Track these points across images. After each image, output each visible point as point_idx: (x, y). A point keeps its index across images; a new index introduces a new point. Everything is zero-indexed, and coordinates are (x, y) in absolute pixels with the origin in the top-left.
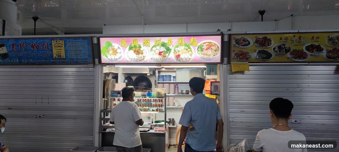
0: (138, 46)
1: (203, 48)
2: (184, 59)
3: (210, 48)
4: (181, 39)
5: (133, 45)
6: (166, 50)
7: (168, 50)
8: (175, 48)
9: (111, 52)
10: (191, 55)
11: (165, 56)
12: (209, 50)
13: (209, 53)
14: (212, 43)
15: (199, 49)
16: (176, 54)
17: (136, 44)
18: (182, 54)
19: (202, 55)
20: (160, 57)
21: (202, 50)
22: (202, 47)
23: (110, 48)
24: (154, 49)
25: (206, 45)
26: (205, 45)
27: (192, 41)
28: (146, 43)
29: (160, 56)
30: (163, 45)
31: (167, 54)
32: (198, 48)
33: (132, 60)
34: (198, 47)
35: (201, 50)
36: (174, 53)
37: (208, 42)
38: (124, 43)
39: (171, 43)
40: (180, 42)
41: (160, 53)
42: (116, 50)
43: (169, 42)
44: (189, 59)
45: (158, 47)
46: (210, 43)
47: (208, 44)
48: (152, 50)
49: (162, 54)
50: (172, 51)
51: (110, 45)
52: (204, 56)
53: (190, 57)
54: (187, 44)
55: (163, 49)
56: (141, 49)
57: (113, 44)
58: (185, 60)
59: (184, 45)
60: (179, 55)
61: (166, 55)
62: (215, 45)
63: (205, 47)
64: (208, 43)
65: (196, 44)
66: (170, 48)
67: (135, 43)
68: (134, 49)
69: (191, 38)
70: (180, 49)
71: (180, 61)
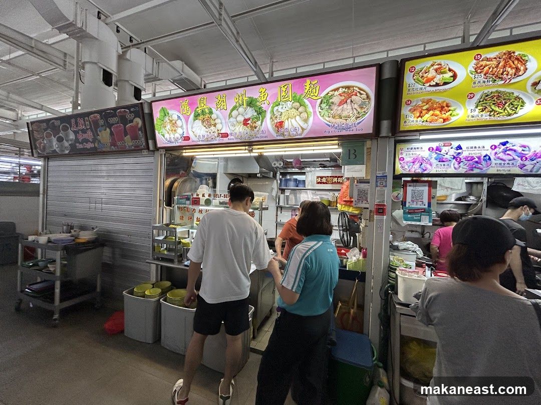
0: (207, 111)
1: (332, 103)
2: (292, 130)
3: (349, 101)
4: (286, 87)
5: (199, 110)
6: (256, 114)
7: (261, 113)
8: (273, 108)
9: (168, 127)
10: (306, 121)
11: (256, 128)
12: (345, 105)
13: (345, 114)
14: (353, 87)
15: (323, 105)
16: (276, 121)
17: (205, 107)
18: (288, 119)
19: (331, 119)
20: (246, 128)
21: (330, 108)
22: (331, 101)
23: (167, 119)
24: (235, 113)
25: (340, 95)
26: (336, 93)
27: (308, 88)
28: (220, 102)
29: (245, 126)
30: (251, 103)
31: (259, 123)
32: (321, 103)
33: (200, 140)
34: (322, 100)
35: (327, 107)
36: (271, 118)
37: (343, 87)
38: (185, 108)
39: (265, 99)
40: (284, 94)
41: (245, 122)
42: (176, 123)
43: (262, 95)
44: (303, 129)
45: (241, 110)
46: (348, 87)
47: (344, 92)
48: (230, 116)
49: (249, 122)
50: (268, 115)
51: (166, 114)
52: (333, 120)
53: (305, 126)
54: (298, 97)
55: (250, 113)
56: (214, 116)
57: (171, 112)
58: (295, 133)
59: (290, 100)
60: (281, 123)
61: (256, 125)
62: (362, 92)
63: (336, 100)
64: (344, 89)
65: (316, 95)
66: (264, 109)
67: (202, 105)
68: (201, 117)
69: (305, 82)
70: (284, 108)
71: (283, 135)
